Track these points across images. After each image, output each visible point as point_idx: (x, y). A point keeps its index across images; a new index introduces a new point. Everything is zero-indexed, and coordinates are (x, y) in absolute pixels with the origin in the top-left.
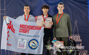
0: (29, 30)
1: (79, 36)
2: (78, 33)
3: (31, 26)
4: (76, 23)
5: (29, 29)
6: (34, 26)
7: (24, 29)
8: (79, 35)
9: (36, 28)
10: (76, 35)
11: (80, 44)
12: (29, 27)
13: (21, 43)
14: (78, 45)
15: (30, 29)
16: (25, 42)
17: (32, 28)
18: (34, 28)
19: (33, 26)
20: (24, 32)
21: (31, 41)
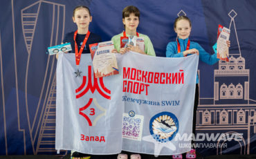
0: (147, 86)
1: (243, 59)
2: (238, 49)
3: (153, 73)
4: (233, 19)
5: (149, 82)
6: (161, 74)
7: (135, 83)
8: (242, 56)
9: (167, 78)
10: (234, 56)
11: (246, 83)
12: (147, 77)
13: (128, 123)
14: (239, 85)
15: (151, 82)
16: (139, 121)
17: (157, 78)
18: (163, 78)
19: (158, 74)
20: (134, 92)
21: (157, 119)
